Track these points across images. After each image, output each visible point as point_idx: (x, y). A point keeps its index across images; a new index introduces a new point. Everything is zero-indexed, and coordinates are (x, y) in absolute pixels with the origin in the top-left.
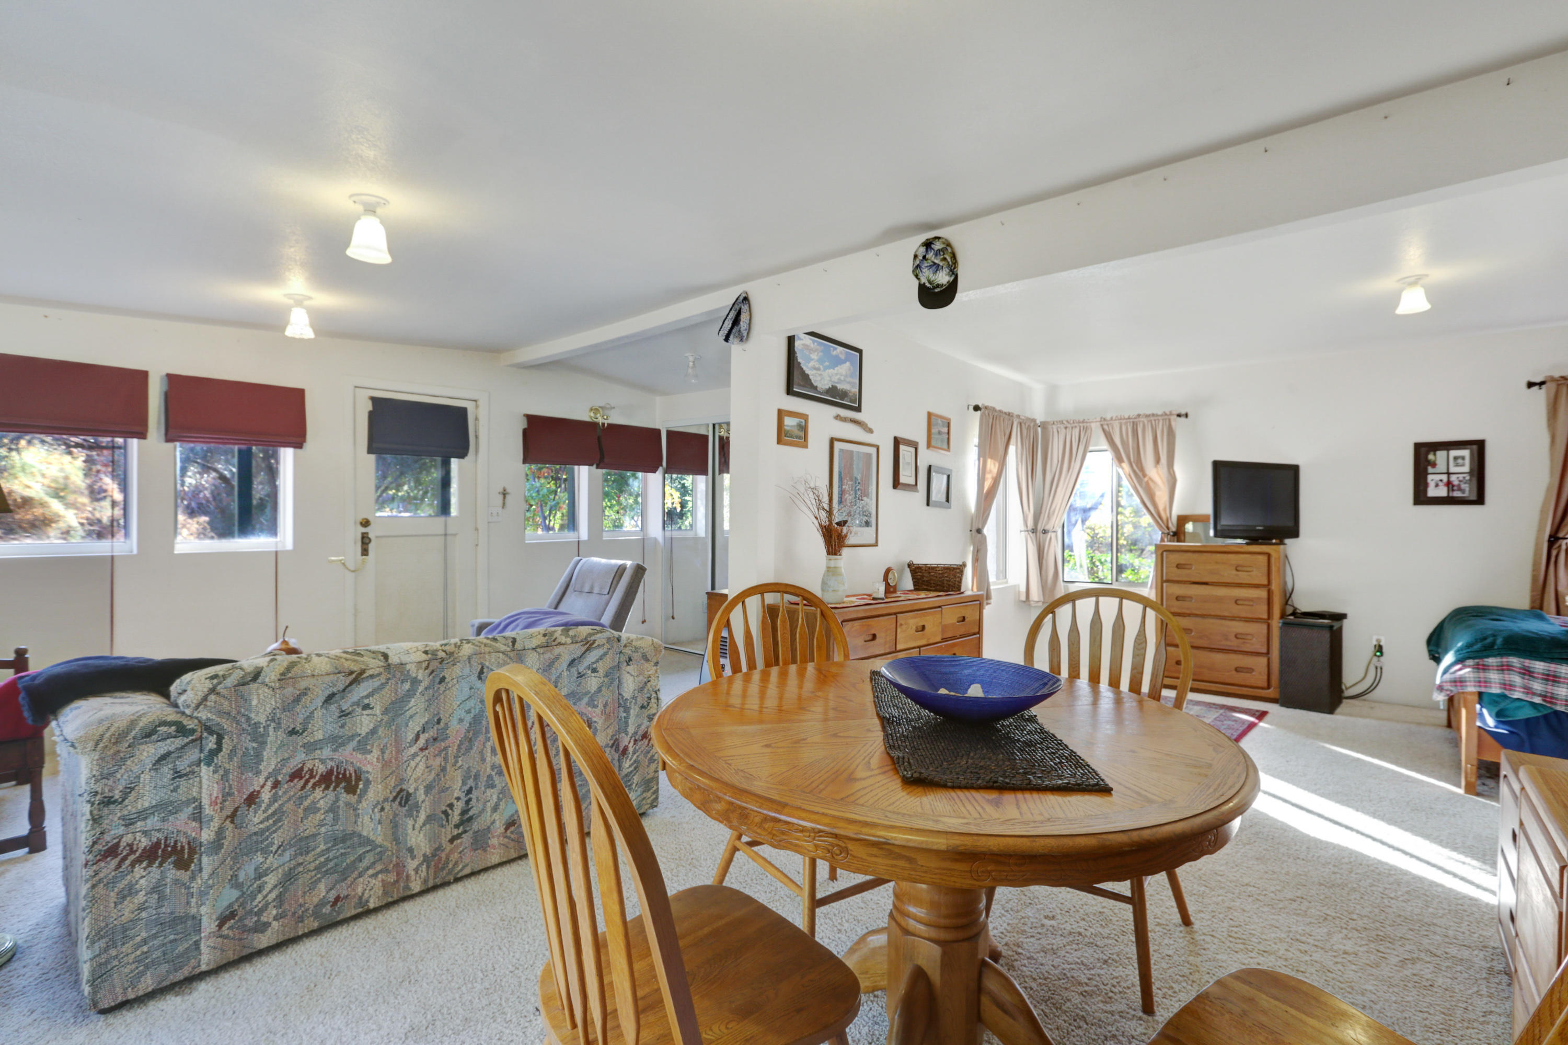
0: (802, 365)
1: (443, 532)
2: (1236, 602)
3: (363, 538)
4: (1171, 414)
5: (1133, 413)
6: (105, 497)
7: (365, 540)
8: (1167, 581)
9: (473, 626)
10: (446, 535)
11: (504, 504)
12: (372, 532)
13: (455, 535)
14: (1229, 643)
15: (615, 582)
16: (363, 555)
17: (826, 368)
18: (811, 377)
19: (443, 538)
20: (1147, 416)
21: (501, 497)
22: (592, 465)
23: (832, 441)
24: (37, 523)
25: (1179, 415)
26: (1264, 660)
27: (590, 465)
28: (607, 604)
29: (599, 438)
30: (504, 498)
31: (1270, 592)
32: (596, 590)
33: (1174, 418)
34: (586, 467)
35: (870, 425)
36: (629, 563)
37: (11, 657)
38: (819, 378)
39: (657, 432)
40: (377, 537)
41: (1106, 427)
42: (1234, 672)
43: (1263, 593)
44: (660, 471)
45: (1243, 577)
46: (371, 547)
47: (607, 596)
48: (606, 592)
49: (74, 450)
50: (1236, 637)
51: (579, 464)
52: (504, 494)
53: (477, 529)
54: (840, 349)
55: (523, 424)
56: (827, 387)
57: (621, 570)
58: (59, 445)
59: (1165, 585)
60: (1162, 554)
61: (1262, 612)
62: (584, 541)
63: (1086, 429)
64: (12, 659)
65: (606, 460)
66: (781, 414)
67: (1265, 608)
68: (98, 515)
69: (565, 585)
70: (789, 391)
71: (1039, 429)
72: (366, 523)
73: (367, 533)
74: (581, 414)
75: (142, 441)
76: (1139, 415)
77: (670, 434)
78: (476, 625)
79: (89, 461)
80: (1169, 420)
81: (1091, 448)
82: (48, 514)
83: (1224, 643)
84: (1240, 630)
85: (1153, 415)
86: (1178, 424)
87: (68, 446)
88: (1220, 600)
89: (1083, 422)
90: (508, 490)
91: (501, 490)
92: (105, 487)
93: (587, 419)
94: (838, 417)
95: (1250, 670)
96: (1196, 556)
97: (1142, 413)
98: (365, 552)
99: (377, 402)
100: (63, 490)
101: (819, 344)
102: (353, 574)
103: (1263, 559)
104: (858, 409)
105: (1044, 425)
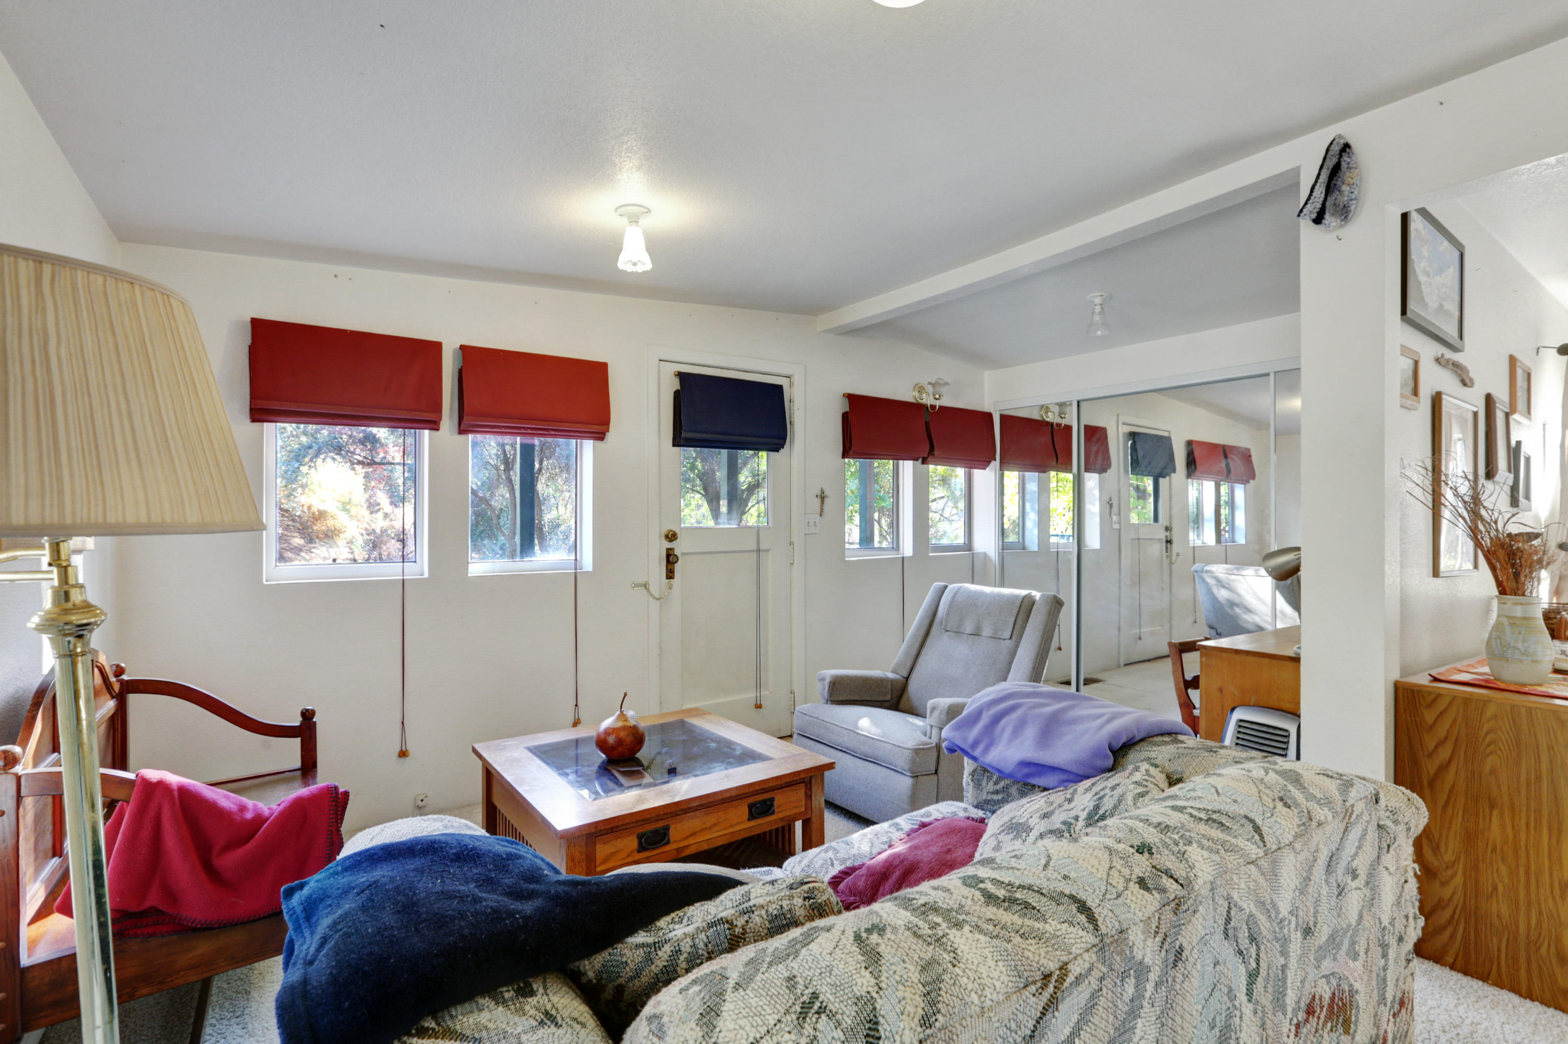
1: (755, 548)
3: (668, 556)
6: (379, 510)
7: (671, 559)
9: (823, 679)
10: (759, 551)
11: (822, 510)
12: (679, 547)
13: (767, 551)
15: (1019, 622)
16: (668, 578)
19: (754, 555)
21: (819, 501)
22: (917, 460)
24: (330, 534)
27: (916, 459)
28: (1013, 654)
29: (927, 424)
30: (822, 502)
32: (987, 631)
34: (911, 462)
36: (1037, 595)
37: (296, 721)
39: (988, 416)
40: (683, 554)
44: (995, 464)
46: (678, 567)
47: (1008, 642)
48: (1008, 635)
49: (356, 466)
51: (904, 459)
52: (822, 497)
53: (791, 543)
55: (844, 406)
56: (1436, 306)
57: (1027, 606)
58: (346, 462)
62: (908, 557)
64: (298, 724)
65: (936, 453)
68: (373, 526)
69: (927, 621)
72: (671, 537)
73: (673, 550)
74: (903, 392)
75: (434, 433)
77: (1003, 418)
78: (828, 680)
79: (367, 476)
82: (338, 526)
87: (353, 464)
90: (827, 493)
91: (819, 493)
92: (378, 501)
93: (912, 400)
98: (670, 574)
99: (683, 377)
100: (349, 503)
101: (1428, 230)
102: (658, 602)
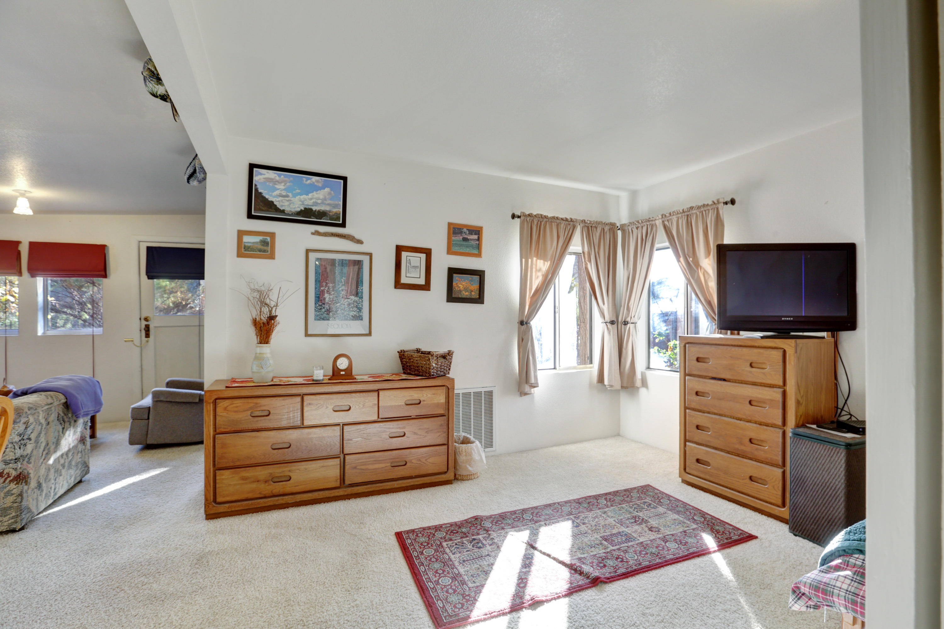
0: (264, 195)
1: (198, 325)
2: (750, 402)
4: (719, 202)
5: (686, 206)
7: (147, 329)
8: (690, 375)
12: (152, 324)
14: (743, 448)
16: (146, 337)
17: (295, 196)
18: (275, 203)
19: (198, 327)
20: (699, 207)
23: (308, 251)
25: (726, 203)
26: (779, 471)
31: (784, 394)
33: (721, 206)
35: (357, 237)
38: (287, 203)
40: (155, 327)
41: (666, 223)
42: (748, 481)
43: (777, 395)
45: (756, 375)
46: (152, 333)
50: (751, 440)
54: (315, 178)
56: (299, 210)
59: (687, 378)
60: (685, 346)
61: (776, 416)
63: (652, 226)
66: (241, 234)
67: (780, 412)
70: (250, 216)
71: (619, 233)
72: (147, 319)
73: (149, 325)
76: (692, 208)
80: (717, 209)
81: (657, 246)
83: (737, 446)
84: (753, 435)
85: (704, 205)
86: (726, 212)
88: (734, 398)
89: (649, 221)
94: (317, 233)
95: (763, 482)
96: (713, 348)
97: (694, 205)
98: (147, 335)
99: (150, 250)
101: (285, 176)
102: (139, 349)
103: (778, 355)
104: (343, 225)
105: (623, 228)
